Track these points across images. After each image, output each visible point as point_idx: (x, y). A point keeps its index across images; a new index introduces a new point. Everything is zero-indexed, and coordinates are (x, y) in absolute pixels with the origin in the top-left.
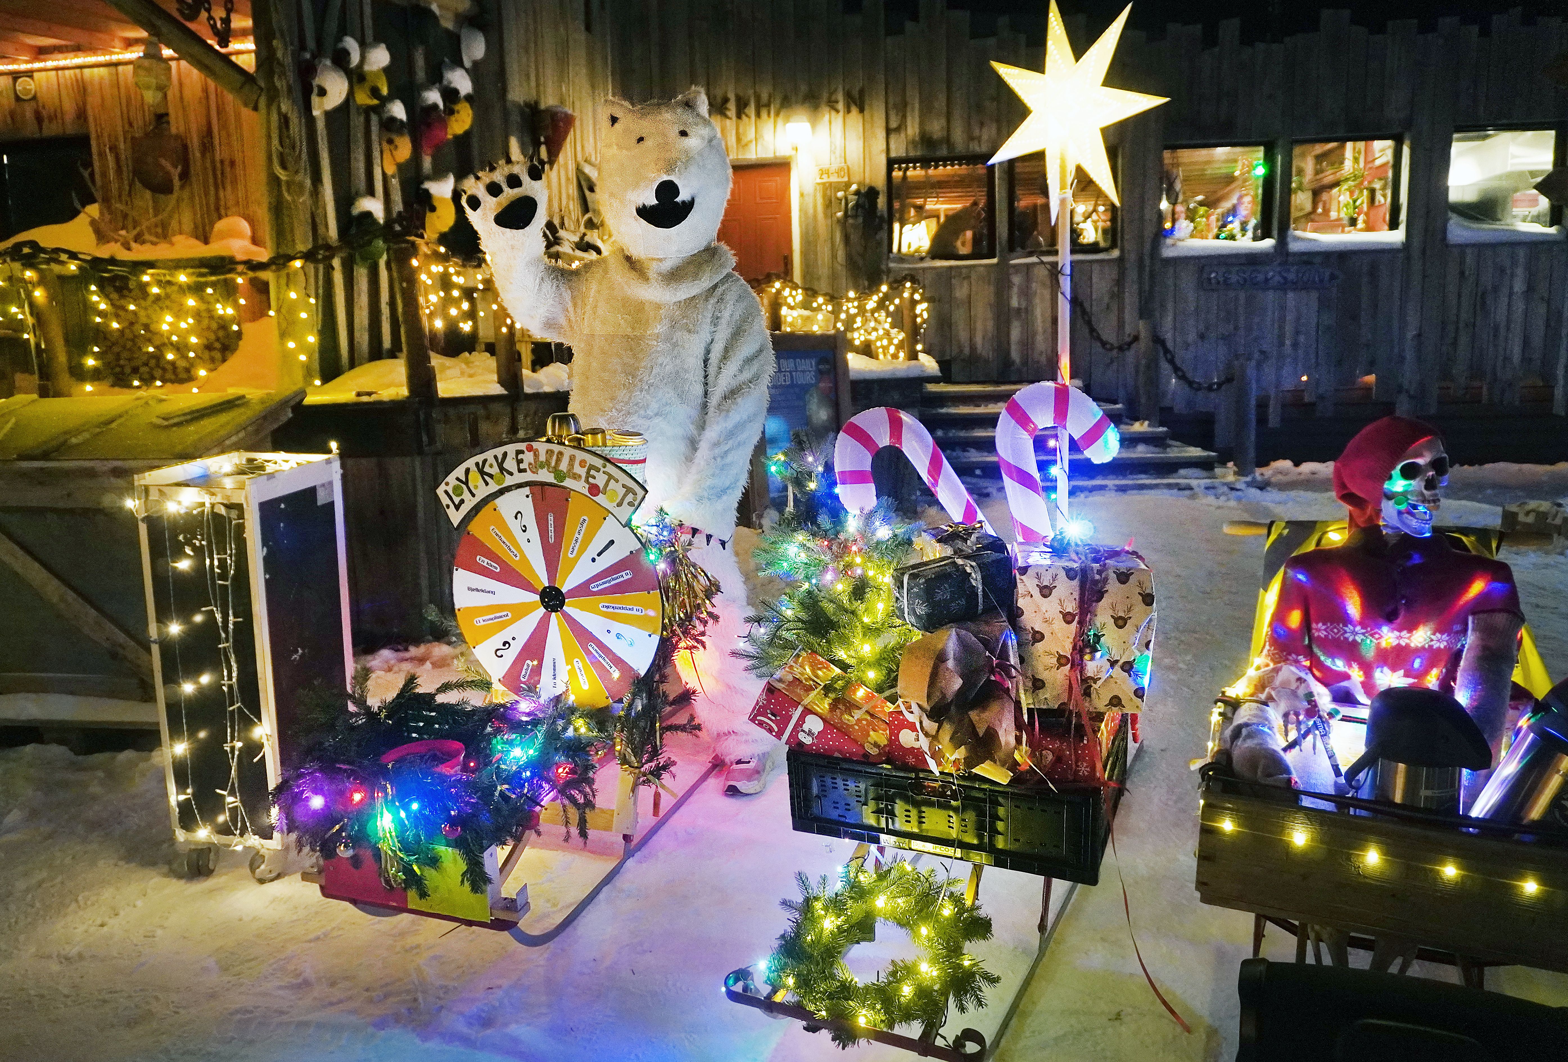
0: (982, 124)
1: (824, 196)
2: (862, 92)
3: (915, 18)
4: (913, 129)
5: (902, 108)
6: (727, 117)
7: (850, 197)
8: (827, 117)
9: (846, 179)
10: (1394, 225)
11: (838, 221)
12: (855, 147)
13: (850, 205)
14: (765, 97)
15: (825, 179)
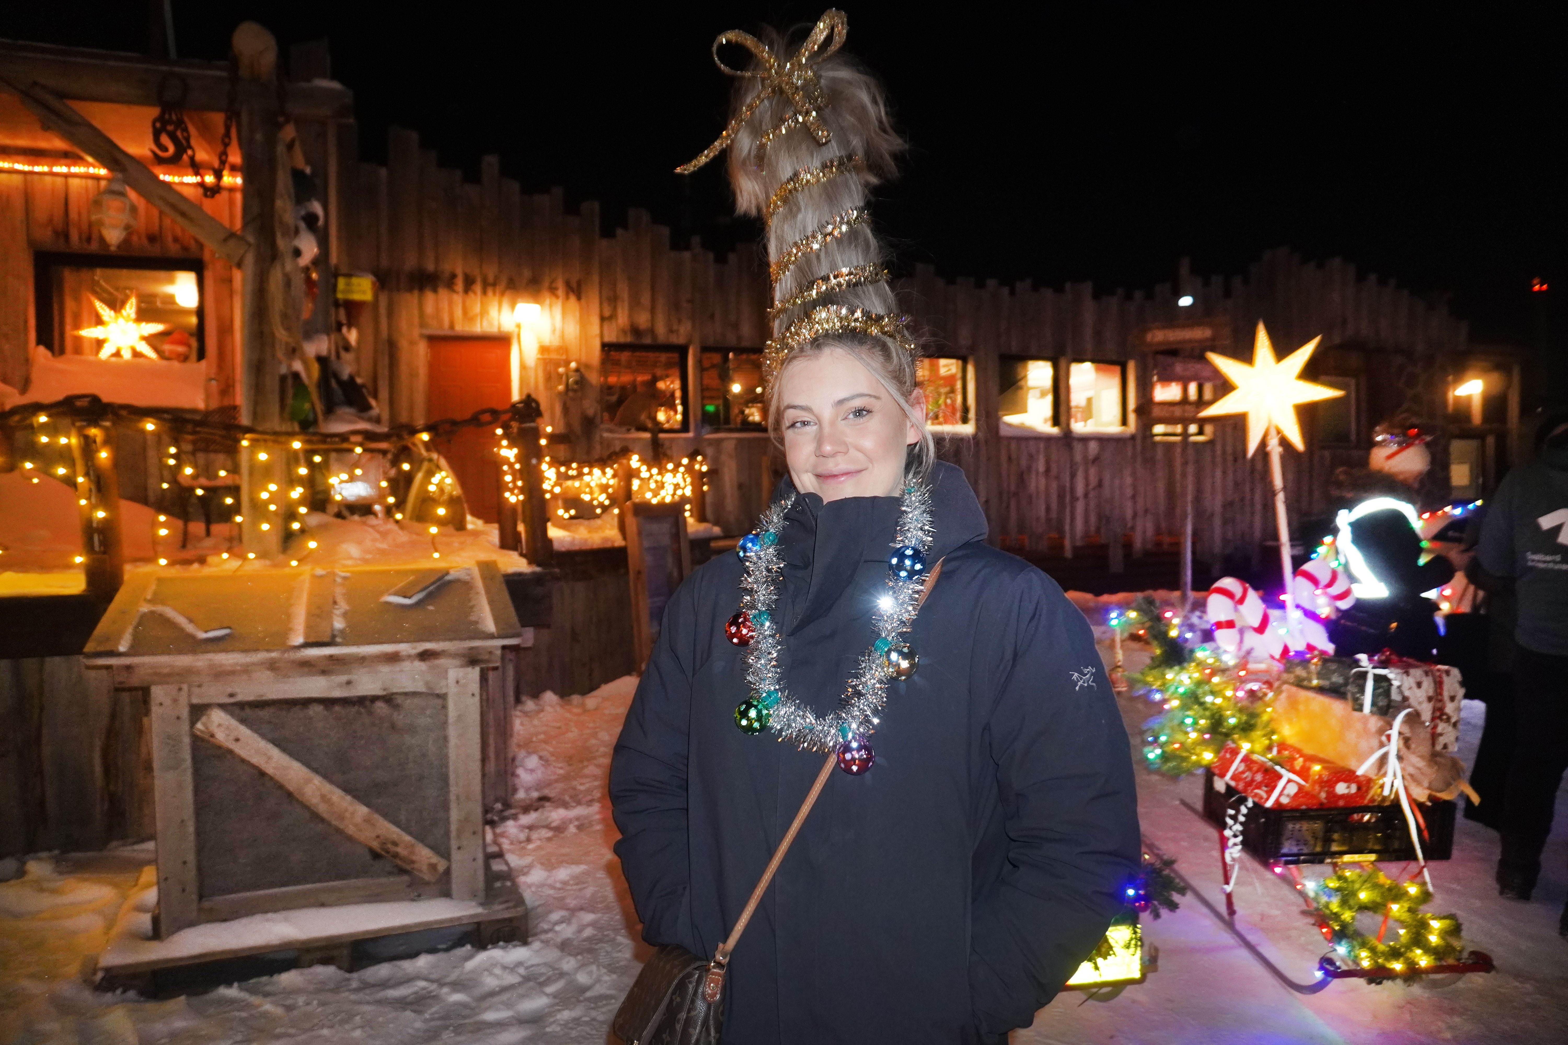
0: (680, 321)
1: (545, 370)
2: (579, 284)
3: (625, 227)
4: (623, 319)
5: (613, 300)
6: (454, 291)
7: (571, 374)
8: (548, 301)
9: (564, 357)
10: (965, 420)
11: (560, 393)
12: (572, 330)
13: (571, 380)
14: (491, 279)
15: (546, 356)
